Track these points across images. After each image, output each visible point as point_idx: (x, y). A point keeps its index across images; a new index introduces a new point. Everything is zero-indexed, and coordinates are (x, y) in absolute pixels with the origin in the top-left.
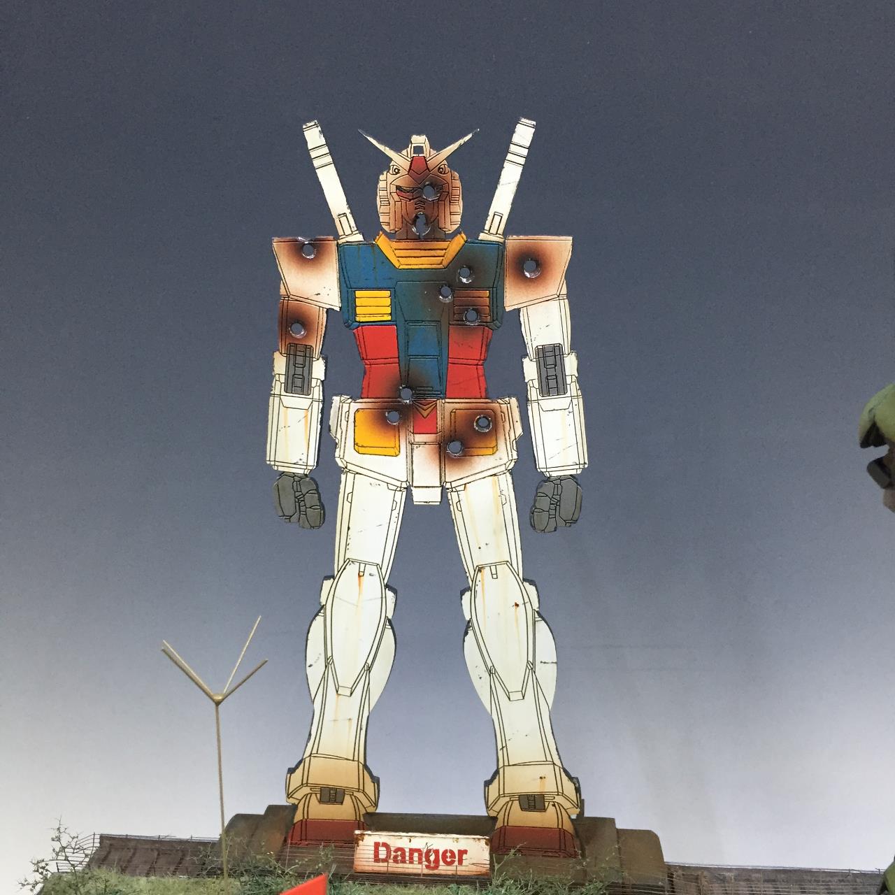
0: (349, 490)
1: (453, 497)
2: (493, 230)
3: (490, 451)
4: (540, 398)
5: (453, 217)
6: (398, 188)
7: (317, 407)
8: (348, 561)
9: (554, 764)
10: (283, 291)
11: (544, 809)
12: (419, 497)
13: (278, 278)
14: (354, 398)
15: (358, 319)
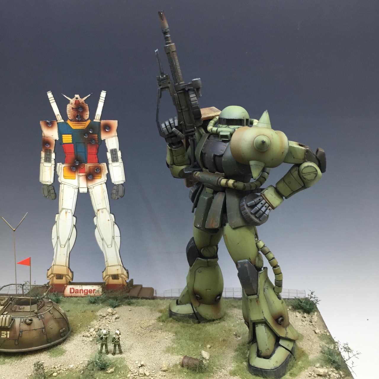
0: (62, 189)
1: (90, 190)
2: (97, 119)
3: (100, 177)
4: (112, 163)
5: (87, 115)
6: (72, 108)
7: (53, 166)
8: (63, 209)
9: (121, 265)
10: (43, 135)
11: (118, 279)
12: (81, 191)
13: (42, 131)
14: (63, 163)
15: (63, 142)
